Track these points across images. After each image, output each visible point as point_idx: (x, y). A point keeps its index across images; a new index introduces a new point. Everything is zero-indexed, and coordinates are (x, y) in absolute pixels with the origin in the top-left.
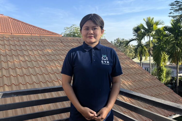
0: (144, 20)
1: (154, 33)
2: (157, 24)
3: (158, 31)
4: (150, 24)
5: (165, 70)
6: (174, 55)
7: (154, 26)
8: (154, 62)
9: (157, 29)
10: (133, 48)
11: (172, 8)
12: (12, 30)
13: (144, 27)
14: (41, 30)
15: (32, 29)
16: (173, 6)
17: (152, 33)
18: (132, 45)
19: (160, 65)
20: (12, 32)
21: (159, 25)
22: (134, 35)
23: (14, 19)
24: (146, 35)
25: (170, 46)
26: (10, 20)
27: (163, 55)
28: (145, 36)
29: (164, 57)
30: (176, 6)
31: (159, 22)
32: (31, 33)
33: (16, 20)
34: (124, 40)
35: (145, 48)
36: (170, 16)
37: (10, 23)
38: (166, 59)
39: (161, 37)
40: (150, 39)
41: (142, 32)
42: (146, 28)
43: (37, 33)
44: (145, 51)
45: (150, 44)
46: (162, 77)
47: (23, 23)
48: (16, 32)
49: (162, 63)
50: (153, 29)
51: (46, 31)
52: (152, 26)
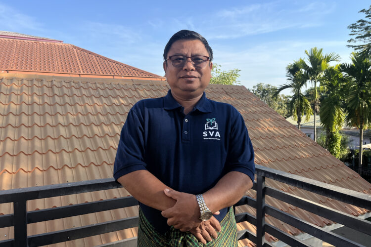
0: (306, 52)
1: (322, 74)
2: (328, 59)
3: (330, 72)
4: (316, 60)
5: (340, 138)
6: (356, 113)
7: (323, 63)
8: (322, 124)
9: (327, 68)
10: (284, 100)
11: (353, 33)
12: (81, 69)
13: (307, 66)
14: (130, 70)
15: (115, 67)
16: (354, 29)
17: (320, 76)
18: (283, 95)
19: (332, 130)
20: (80, 72)
21: (331, 61)
22: (288, 79)
23: (83, 49)
24: (309, 79)
25: (351, 97)
26: (75, 51)
27: (337, 112)
28: (308, 81)
29: (339, 117)
30: (359, 30)
31: (331, 57)
32: (112, 74)
33: (86, 51)
34: (270, 87)
35: (307, 101)
36: (349, 46)
37: (77, 57)
38: (341, 119)
39: (334, 82)
40: (315, 86)
41: (303, 73)
42: (308, 67)
43: (123, 75)
44: (307, 105)
45: (316, 93)
46: (335, 150)
47: (98, 56)
48: (88, 72)
49: (335, 127)
50: (320, 68)
51: (138, 70)
52: (320, 63)
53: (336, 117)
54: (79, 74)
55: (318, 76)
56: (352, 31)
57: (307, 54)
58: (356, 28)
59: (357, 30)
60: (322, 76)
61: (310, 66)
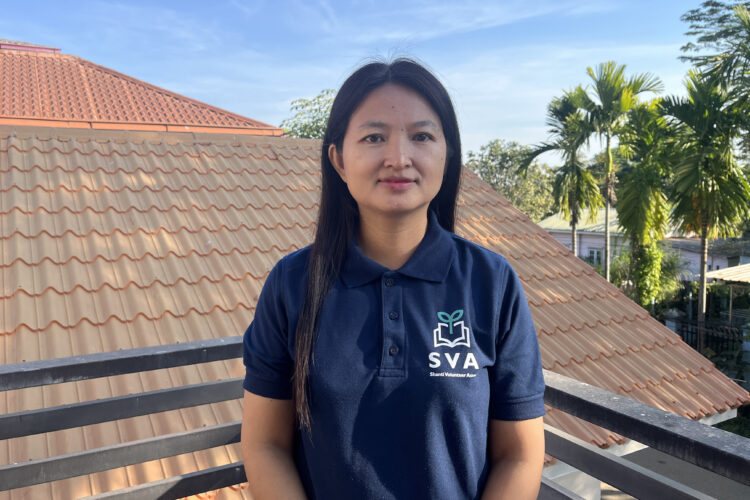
0: (589, 72)
1: (623, 120)
2: (636, 87)
3: (640, 116)
4: (609, 90)
5: (659, 257)
6: (695, 205)
7: (626, 96)
8: (622, 228)
9: (635, 107)
10: (548, 175)
11: (693, 30)
12: (94, 111)
13: (590, 101)
14: (204, 111)
15: (171, 105)
16: (696, 23)
17: (618, 123)
18: (544, 166)
19: (642, 240)
20: (92, 117)
21: (642, 91)
22: (552, 131)
23: (100, 67)
24: (594, 130)
25: (684, 170)
26: (83, 71)
27: (654, 203)
28: (593, 134)
29: (658, 212)
30: (706, 23)
31: (642, 82)
32: (164, 122)
33: (107, 71)
34: (518, 148)
35: (590, 177)
36: (684, 58)
37: (86, 85)
38: (662, 217)
39: (648, 138)
40: (608, 145)
41: (583, 118)
42: (594, 104)
43: (189, 123)
44: (590, 187)
45: (609, 161)
46: (648, 283)
47: (134, 81)
48: (109, 117)
49: (649, 234)
50: (619, 106)
51: (222, 113)
52: (618, 97)
53: (651, 213)
54: (90, 123)
55: (614, 125)
56: (692, 27)
57: (591, 75)
58: (699, 19)
59: (702, 23)
60: (622, 124)
61: (598, 102)
